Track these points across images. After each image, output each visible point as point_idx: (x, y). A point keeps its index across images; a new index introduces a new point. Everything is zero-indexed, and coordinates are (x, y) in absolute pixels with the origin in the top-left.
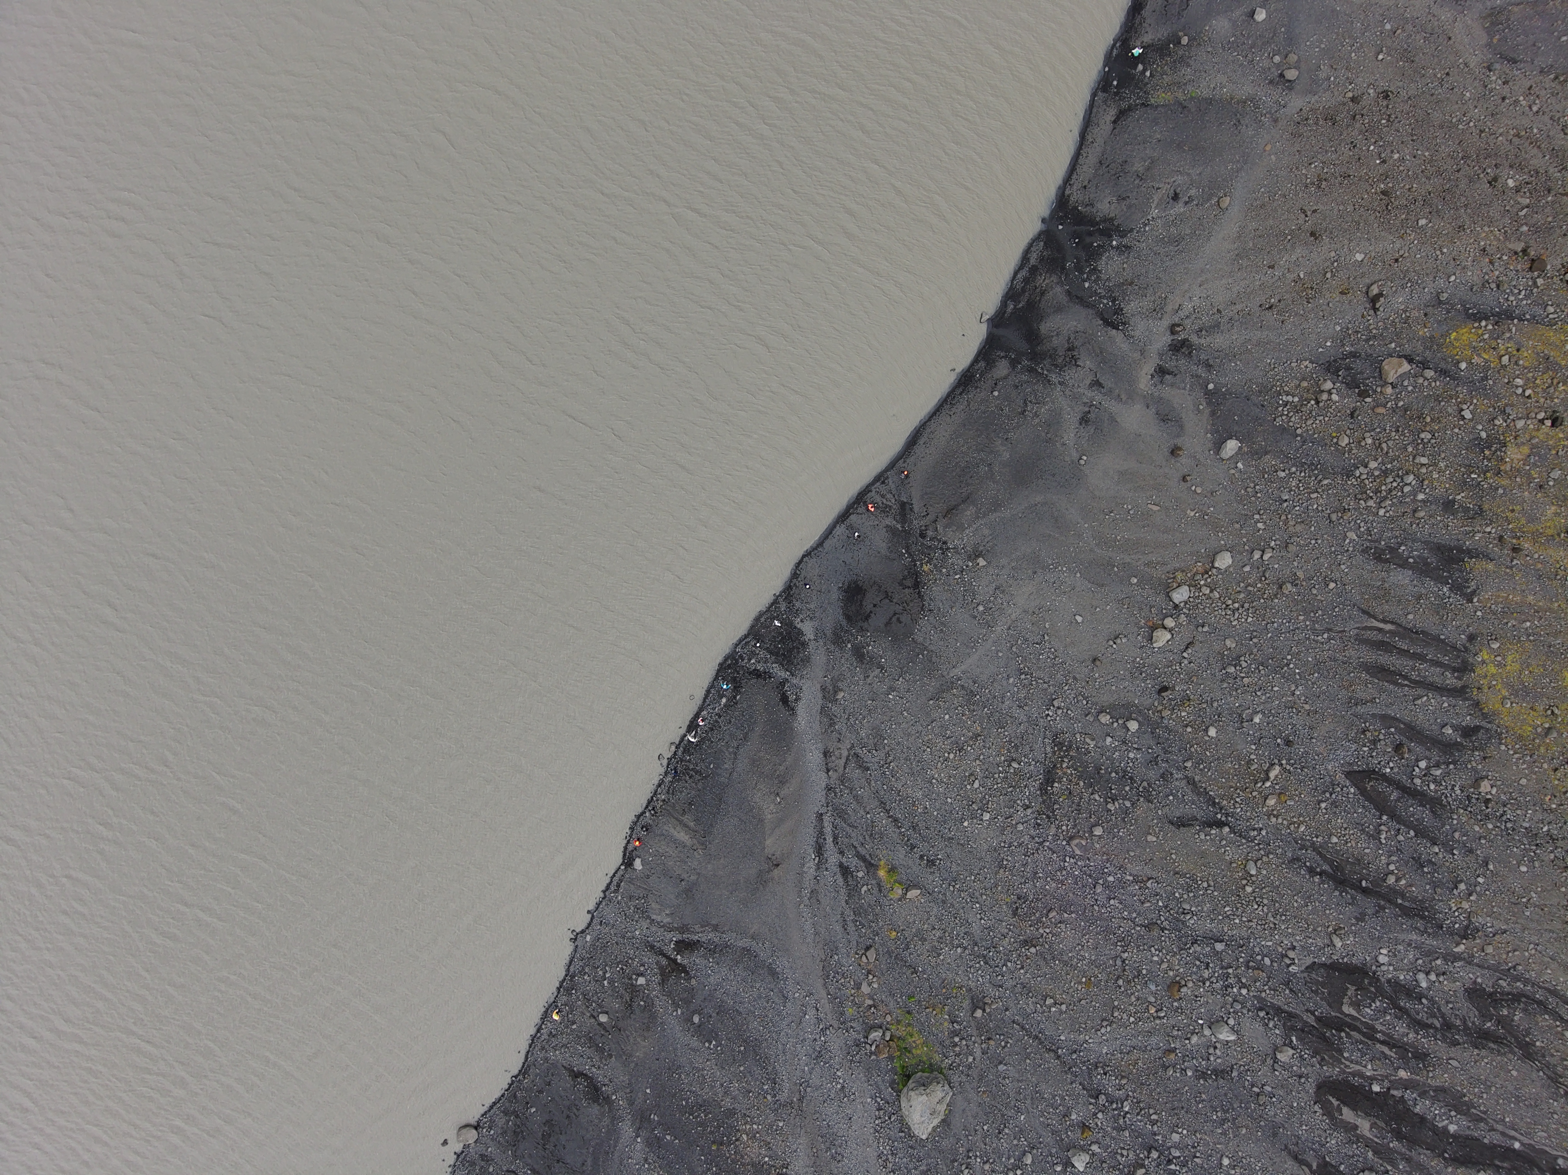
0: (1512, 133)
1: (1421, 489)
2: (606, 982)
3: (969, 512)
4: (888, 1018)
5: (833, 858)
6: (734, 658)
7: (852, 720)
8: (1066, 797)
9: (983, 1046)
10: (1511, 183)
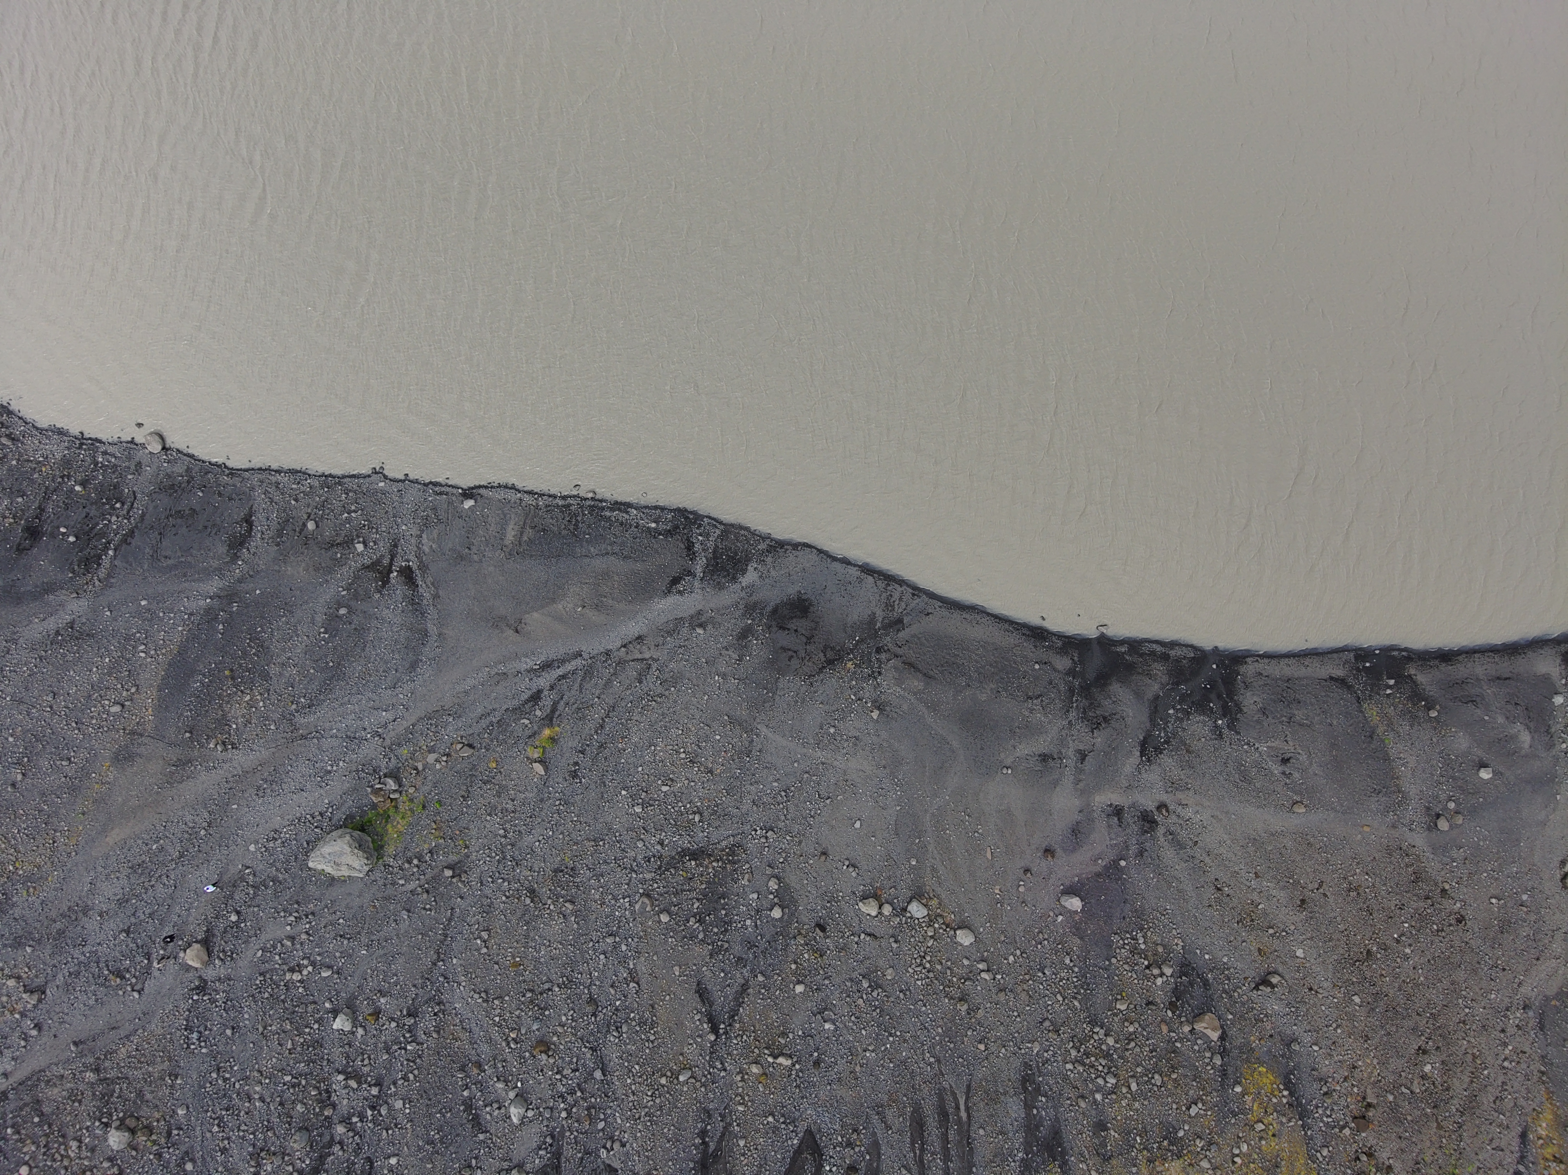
0: (1475, 1051)
1: (1105, 1096)
2: (346, 515)
3: (917, 684)
4: (411, 790)
5: (544, 681)
6: (696, 520)
7: (681, 650)
8: (685, 875)
9: (419, 889)
10: (1427, 1068)
